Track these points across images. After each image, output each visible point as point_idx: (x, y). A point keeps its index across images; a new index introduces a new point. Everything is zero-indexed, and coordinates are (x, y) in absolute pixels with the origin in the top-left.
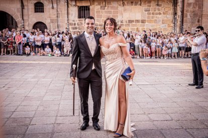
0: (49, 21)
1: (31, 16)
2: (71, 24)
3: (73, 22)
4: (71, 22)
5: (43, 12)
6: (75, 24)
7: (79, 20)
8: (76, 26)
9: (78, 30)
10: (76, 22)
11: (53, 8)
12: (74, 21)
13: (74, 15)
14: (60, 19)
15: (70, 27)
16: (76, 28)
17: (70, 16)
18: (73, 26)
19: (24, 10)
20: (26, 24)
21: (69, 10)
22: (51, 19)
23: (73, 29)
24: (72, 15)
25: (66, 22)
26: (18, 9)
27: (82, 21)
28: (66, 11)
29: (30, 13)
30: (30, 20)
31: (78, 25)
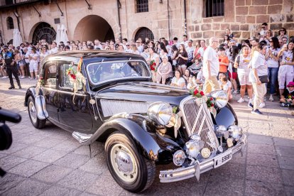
0: (157, 25)
1: (130, 19)
2: (191, 28)
3: (195, 25)
4: (190, 24)
5: (147, 10)
6: (197, 29)
7: (205, 21)
8: (200, 31)
9: (202, 39)
10: (200, 25)
11: (161, 2)
12: (195, 22)
13: (195, 11)
14: (173, 20)
15: (190, 33)
16: (199, 35)
17: (189, 14)
18: (195, 32)
19: (120, 10)
20: (124, 32)
21: (188, 3)
22: (158, 22)
23: (195, 37)
24: (193, 12)
25: (183, 25)
26: (113, 10)
27: (210, 21)
28: (183, 6)
29: (129, 14)
30: (129, 26)
31: (203, 29)
